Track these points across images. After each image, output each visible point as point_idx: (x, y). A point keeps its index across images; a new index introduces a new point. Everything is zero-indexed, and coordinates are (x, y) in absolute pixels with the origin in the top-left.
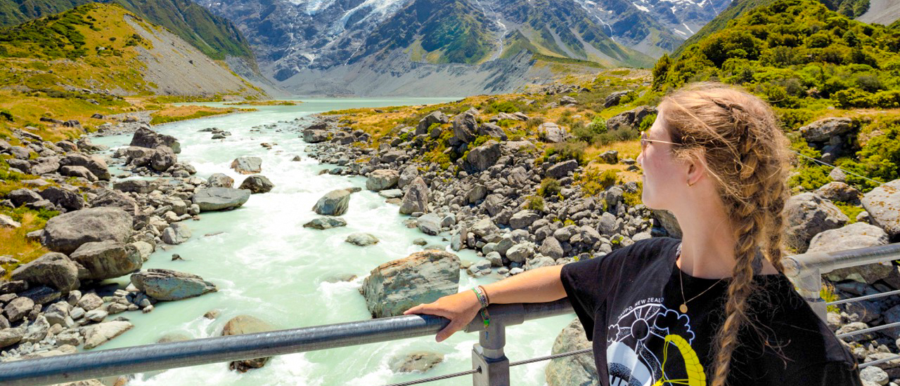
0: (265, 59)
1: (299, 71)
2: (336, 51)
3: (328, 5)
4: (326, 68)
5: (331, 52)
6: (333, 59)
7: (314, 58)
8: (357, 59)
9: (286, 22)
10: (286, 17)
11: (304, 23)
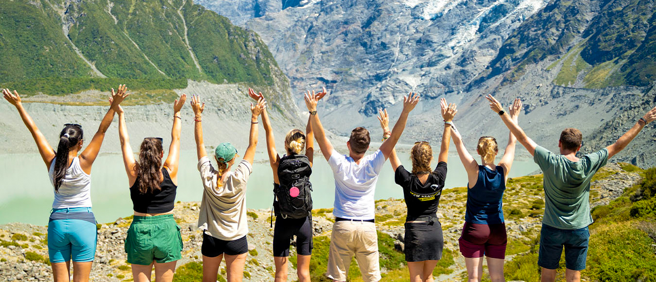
0: (357, 85)
1: (393, 102)
2: (450, 72)
3: (455, 4)
4: (432, 98)
5: (444, 73)
6: (444, 83)
7: (419, 83)
8: (479, 82)
9: (392, 33)
10: (393, 25)
11: (417, 32)
